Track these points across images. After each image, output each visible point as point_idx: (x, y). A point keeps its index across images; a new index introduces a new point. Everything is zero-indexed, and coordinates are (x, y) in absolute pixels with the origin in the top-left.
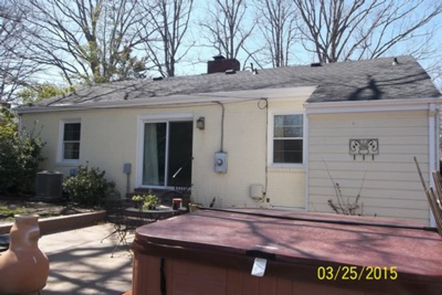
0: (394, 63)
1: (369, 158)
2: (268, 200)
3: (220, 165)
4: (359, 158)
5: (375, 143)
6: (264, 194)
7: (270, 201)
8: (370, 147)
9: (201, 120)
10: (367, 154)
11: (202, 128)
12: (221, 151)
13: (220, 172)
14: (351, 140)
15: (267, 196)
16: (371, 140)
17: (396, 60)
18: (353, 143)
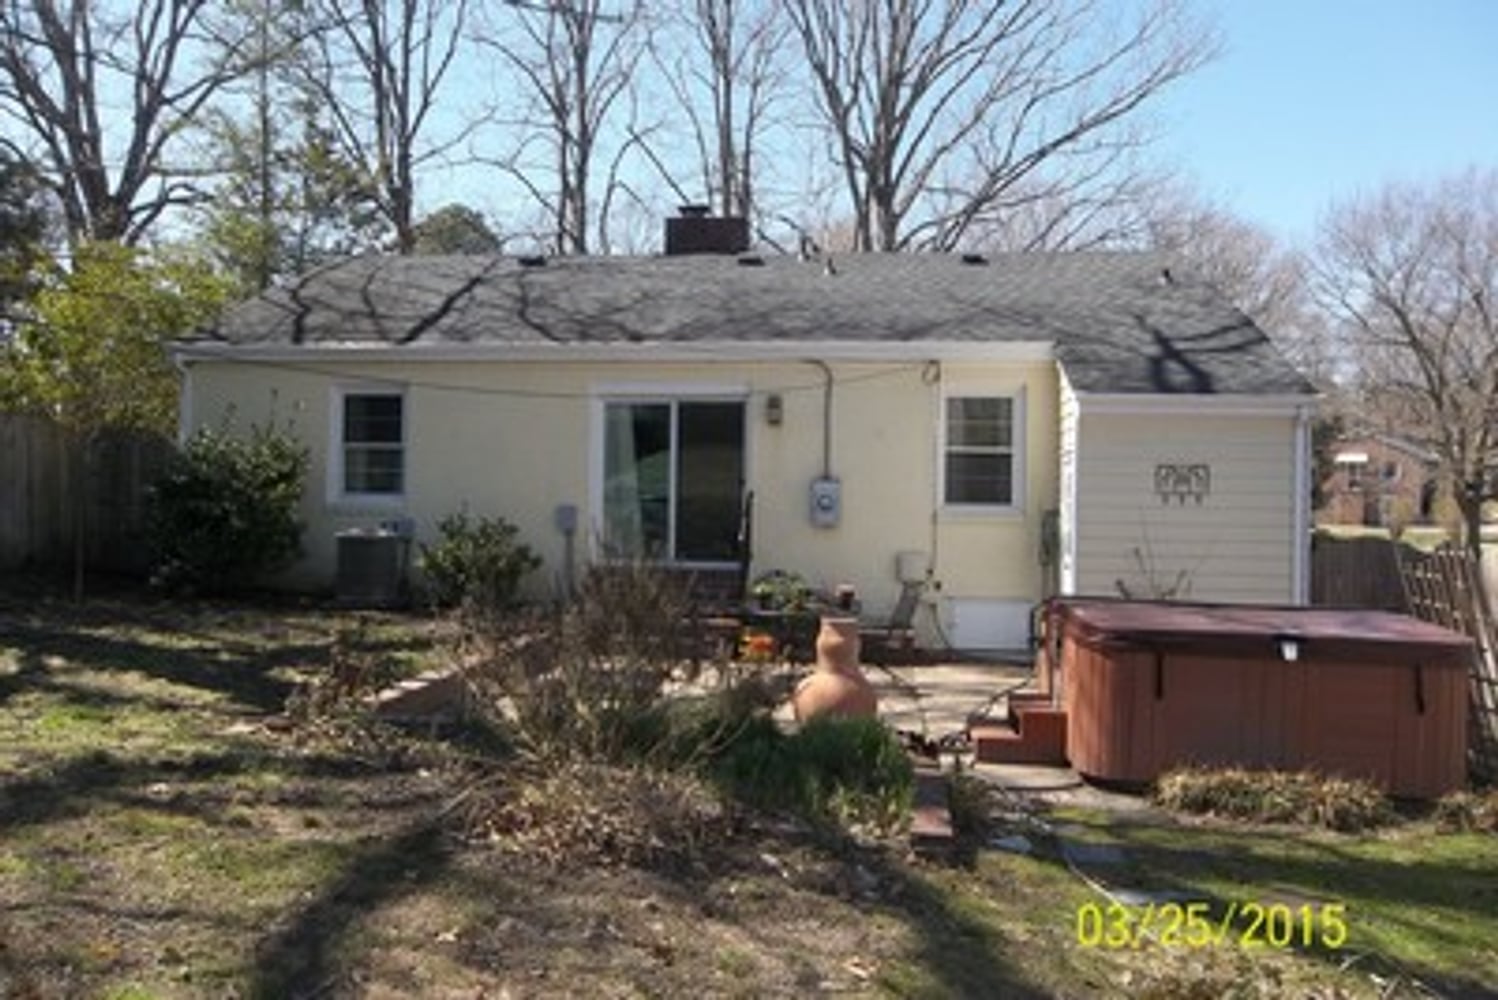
0: (1162, 281)
1: (1190, 500)
2: (938, 586)
3: (826, 509)
4: (1174, 500)
5: (1201, 472)
6: (930, 572)
7: (945, 586)
8: (1194, 479)
9: (774, 403)
10: (1190, 493)
11: (775, 422)
12: (826, 477)
13: (828, 527)
14: (1160, 467)
15: (937, 577)
16: (1197, 467)
17: (1166, 274)
18: (1163, 472)
